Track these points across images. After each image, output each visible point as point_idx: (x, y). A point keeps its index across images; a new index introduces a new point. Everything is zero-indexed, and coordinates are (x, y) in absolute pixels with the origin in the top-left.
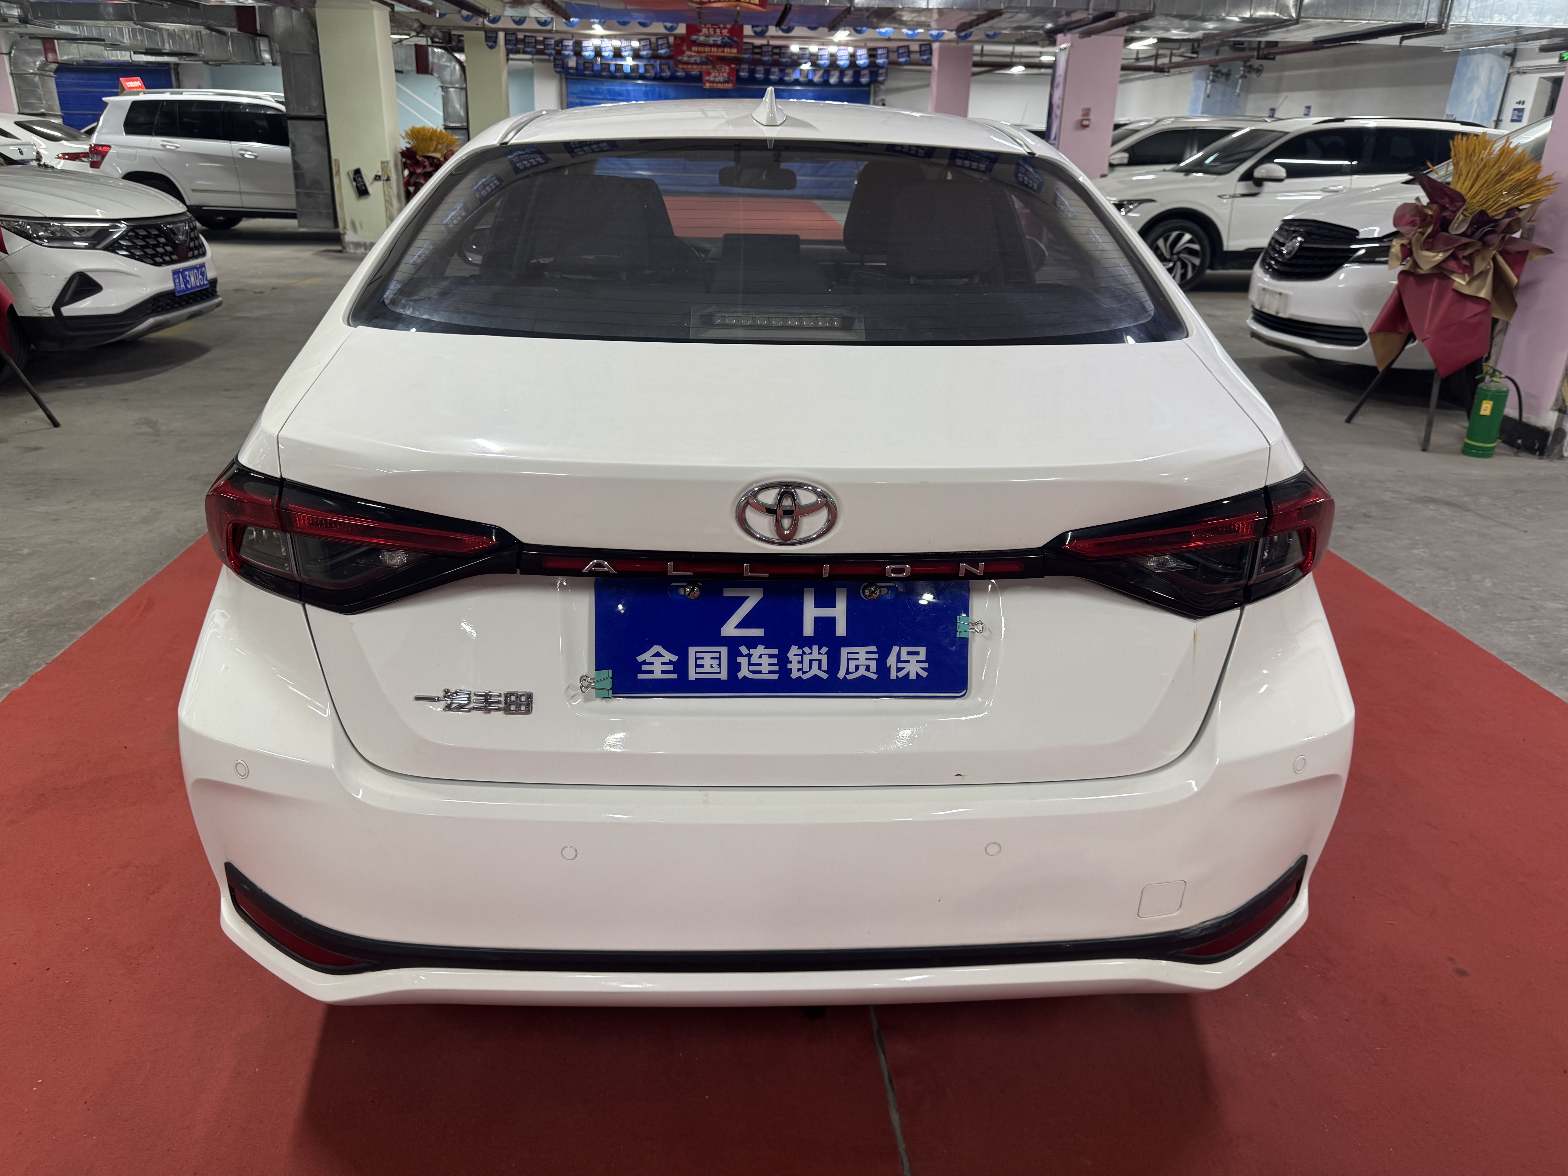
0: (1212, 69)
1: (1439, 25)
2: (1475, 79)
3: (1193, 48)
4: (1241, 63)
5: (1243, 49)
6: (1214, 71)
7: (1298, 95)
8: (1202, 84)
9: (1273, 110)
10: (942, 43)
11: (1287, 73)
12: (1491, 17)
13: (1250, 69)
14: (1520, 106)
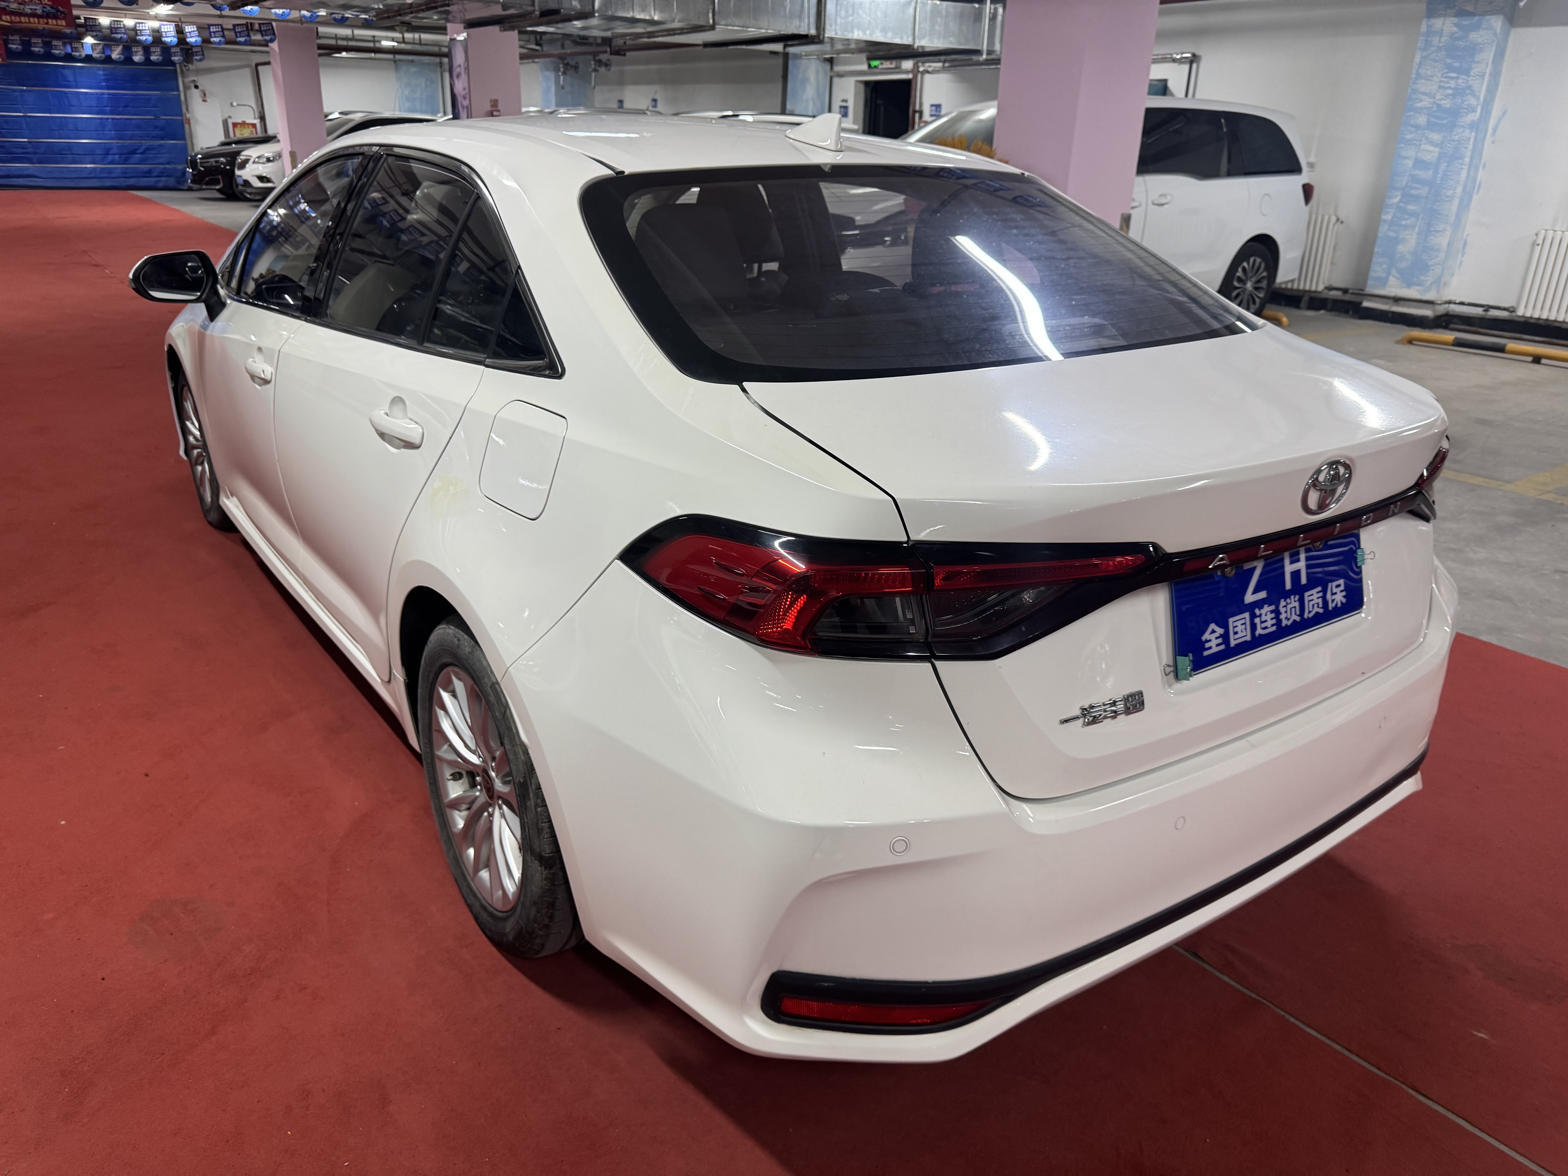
0: (560, 61)
1: (818, 36)
2: (805, 80)
3: (536, 40)
4: (591, 57)
5: (590, 44)
6: (564, 64)
7: (643, 88)
8: (551, 75)
9: (621, 102)
10: (278, 23)
11: (628, 68)
12: (853, 32)
13: (600, 63)
14: (844, 104)
